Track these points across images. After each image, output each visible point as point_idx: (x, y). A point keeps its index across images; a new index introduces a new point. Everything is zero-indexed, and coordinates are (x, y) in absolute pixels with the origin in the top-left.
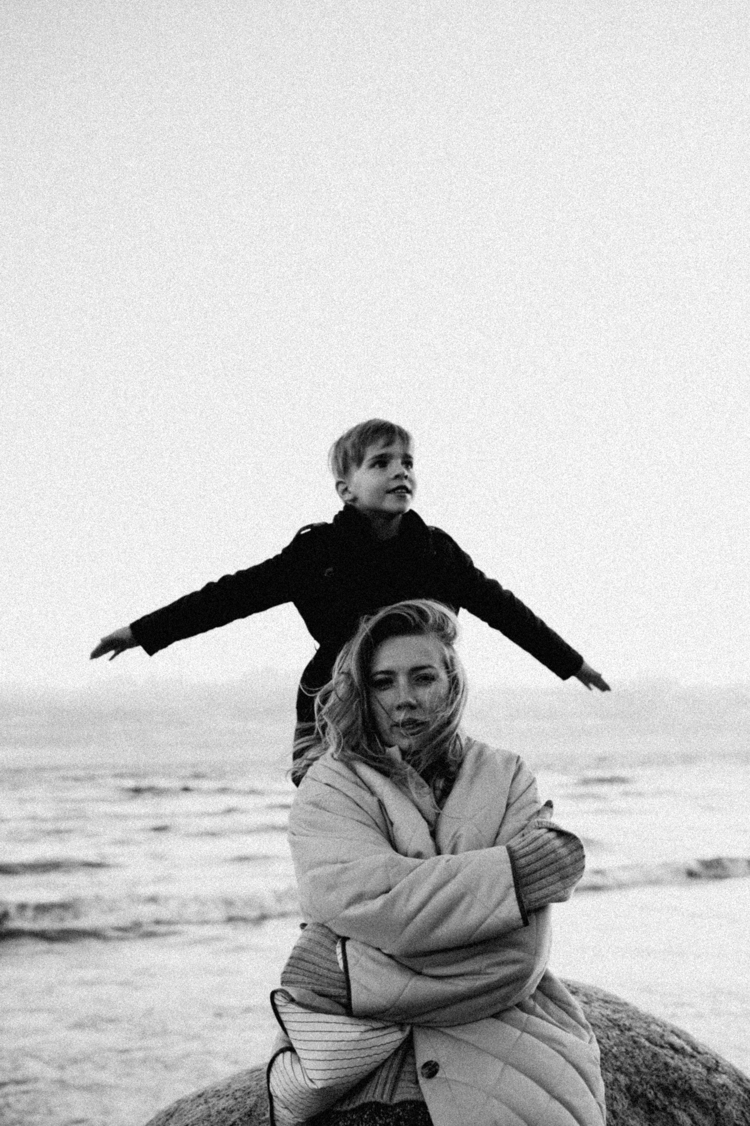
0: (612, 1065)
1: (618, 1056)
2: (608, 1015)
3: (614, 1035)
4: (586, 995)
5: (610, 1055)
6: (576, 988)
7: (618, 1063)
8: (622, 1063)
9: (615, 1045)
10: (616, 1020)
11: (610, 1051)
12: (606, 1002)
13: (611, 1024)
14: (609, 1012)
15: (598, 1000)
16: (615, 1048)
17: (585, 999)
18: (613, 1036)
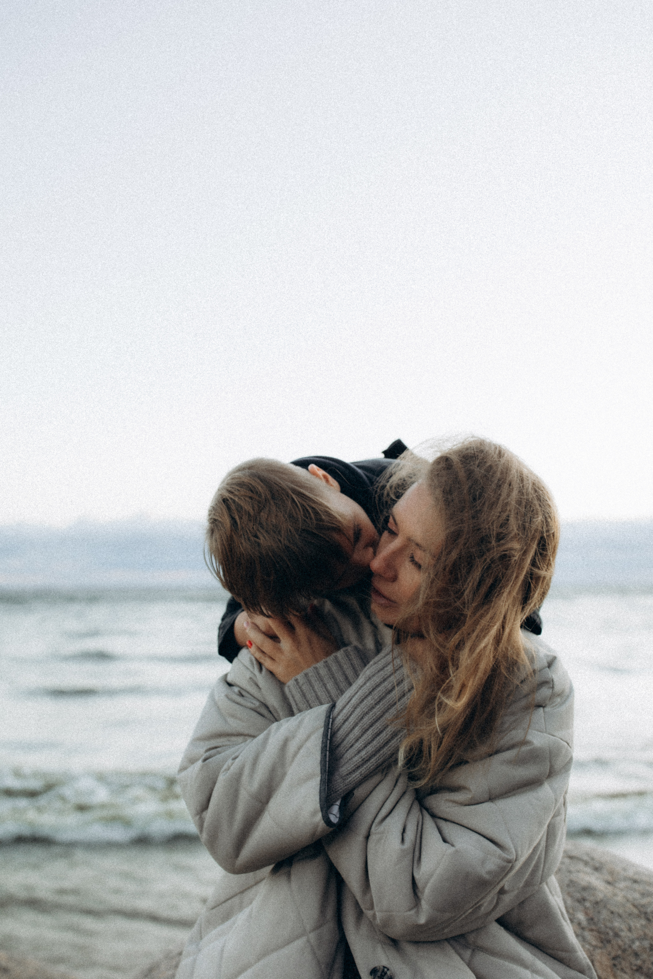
0: (631, 964)
1: (639, 953)
2: (635, 899)
3: (638, 925)
4: (611, 873)
5: (629, 951)
6: (601, 863)
7: (639, 962)
8: (644, 962)
9: (638, 939)
10: (643, 906)
11: (630, 947)
12: (635, 881)
13: (636, 911)
14: (637, 895)
15: (626, 879)
16: (637, 943)
17: (610, 879)
18: (635, 926)
